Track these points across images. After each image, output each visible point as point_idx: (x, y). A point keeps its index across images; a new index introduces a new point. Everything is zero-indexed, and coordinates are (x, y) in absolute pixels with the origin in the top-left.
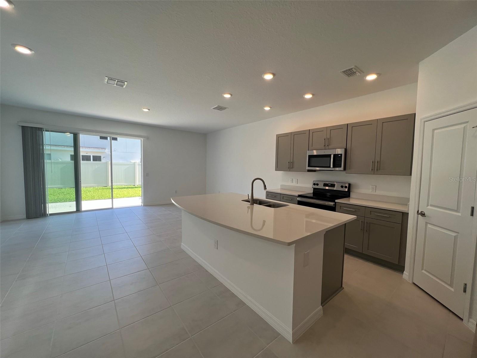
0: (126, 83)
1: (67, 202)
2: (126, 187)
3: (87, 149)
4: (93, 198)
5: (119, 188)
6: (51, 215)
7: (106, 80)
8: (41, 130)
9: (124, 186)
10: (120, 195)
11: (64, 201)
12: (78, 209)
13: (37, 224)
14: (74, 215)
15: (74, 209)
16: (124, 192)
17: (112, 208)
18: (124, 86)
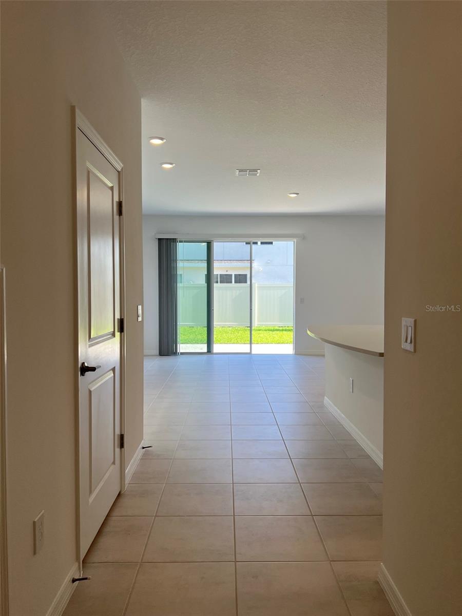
0: (259, 171)
1: (198, 343)
2: (281, 328)
3: (227, 264)
4: (229, 342)
5: (269, 330)
6: (182, 354)
7: (238, 173)
8: (174, 240)
9: (278, 328)
10: (267, 339)
11: (195, 343)
12: (209, 350)
13: (168, 361)
14: (205, 357)
15: (205, 350)
16: (274, 336)
17: (250, 353)
18: (258, 175)
